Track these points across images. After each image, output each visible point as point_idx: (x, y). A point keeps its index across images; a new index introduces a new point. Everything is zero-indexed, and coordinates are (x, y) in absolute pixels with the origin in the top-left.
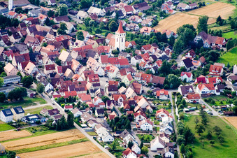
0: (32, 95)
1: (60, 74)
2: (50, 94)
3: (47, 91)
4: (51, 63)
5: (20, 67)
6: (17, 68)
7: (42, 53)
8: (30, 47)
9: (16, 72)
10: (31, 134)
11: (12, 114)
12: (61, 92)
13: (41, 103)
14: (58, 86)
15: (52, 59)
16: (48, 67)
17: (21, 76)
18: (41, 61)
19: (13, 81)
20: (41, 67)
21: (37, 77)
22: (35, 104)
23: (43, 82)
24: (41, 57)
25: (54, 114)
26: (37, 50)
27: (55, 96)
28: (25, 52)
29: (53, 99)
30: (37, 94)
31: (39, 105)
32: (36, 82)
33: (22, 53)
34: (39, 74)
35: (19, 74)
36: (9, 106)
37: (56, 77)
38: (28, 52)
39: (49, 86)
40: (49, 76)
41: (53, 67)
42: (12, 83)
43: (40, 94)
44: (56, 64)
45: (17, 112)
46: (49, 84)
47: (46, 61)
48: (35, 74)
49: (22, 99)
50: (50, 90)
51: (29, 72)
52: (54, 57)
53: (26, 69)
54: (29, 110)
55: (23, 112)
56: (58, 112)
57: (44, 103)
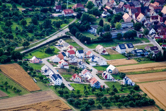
0: (140, 36)
1: (161, 23)
2: (153, 36)
3: (151, 34)
4: (155, 14)
5: (134, 16)
6: (132, 17)
7: (150, 8)
8: (142, 3)
9: (131, 19)
10: (137, 62)
11: (125, 48)
12: (161, 35)
13: (146, 42)
14: (159, 31)
15: (157, 12)
16: (153, 18)
17: (134, 23)
18: (149, 13)
19: (128, 26)
20: (148, 17)
21: (145, 24)
22: (142, 42)
23: (149, 28)
24: (149, 10)
25: (154, 50)
26: (147, 5)
27: (156, 38)
28: (138, 6)
29: (154, 39)
30: (143, 35)
31: (145, 43)
32: (144, 27)
33: (136, 7)
34: (147, 22)
35: (133, 21)
36: (124, 43)
37: (158, 25)
38: (140, 6)
39: (152, 31)
40: (153, 24)
41: (157, 18)
42: (127, 27)
43: (146, 36)
44: (159, 16)
45: (129, 47)
46: (153, 29)
47: (152, 13)
48: (144, 21)
49: (133, 38)
50: (153, 33)
51: (140, 20)
52: (158, 11)
53: (137, 18)
54: (137, 46)
55: (133, 47)
56: (157, 48)
57: (148, 42)
